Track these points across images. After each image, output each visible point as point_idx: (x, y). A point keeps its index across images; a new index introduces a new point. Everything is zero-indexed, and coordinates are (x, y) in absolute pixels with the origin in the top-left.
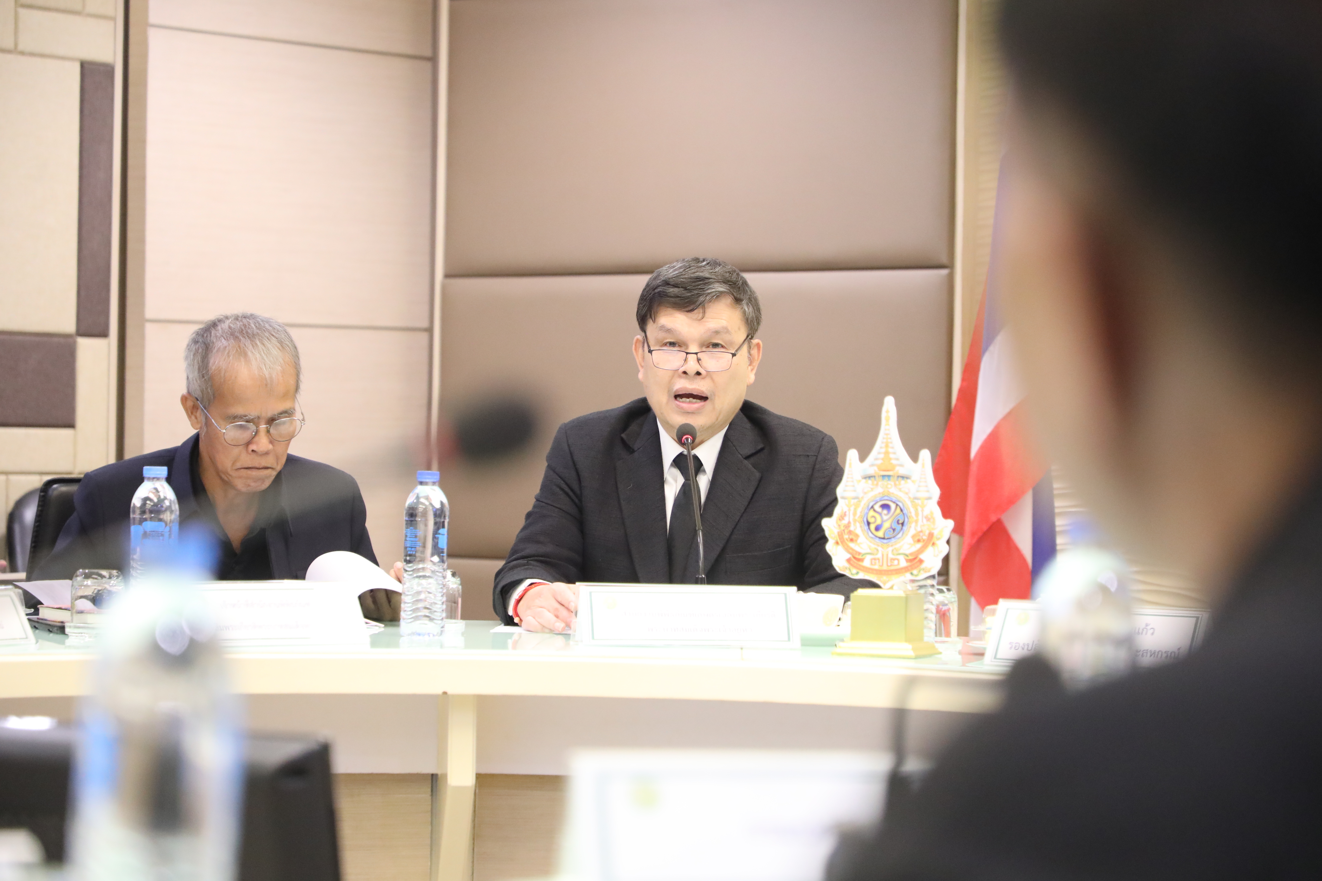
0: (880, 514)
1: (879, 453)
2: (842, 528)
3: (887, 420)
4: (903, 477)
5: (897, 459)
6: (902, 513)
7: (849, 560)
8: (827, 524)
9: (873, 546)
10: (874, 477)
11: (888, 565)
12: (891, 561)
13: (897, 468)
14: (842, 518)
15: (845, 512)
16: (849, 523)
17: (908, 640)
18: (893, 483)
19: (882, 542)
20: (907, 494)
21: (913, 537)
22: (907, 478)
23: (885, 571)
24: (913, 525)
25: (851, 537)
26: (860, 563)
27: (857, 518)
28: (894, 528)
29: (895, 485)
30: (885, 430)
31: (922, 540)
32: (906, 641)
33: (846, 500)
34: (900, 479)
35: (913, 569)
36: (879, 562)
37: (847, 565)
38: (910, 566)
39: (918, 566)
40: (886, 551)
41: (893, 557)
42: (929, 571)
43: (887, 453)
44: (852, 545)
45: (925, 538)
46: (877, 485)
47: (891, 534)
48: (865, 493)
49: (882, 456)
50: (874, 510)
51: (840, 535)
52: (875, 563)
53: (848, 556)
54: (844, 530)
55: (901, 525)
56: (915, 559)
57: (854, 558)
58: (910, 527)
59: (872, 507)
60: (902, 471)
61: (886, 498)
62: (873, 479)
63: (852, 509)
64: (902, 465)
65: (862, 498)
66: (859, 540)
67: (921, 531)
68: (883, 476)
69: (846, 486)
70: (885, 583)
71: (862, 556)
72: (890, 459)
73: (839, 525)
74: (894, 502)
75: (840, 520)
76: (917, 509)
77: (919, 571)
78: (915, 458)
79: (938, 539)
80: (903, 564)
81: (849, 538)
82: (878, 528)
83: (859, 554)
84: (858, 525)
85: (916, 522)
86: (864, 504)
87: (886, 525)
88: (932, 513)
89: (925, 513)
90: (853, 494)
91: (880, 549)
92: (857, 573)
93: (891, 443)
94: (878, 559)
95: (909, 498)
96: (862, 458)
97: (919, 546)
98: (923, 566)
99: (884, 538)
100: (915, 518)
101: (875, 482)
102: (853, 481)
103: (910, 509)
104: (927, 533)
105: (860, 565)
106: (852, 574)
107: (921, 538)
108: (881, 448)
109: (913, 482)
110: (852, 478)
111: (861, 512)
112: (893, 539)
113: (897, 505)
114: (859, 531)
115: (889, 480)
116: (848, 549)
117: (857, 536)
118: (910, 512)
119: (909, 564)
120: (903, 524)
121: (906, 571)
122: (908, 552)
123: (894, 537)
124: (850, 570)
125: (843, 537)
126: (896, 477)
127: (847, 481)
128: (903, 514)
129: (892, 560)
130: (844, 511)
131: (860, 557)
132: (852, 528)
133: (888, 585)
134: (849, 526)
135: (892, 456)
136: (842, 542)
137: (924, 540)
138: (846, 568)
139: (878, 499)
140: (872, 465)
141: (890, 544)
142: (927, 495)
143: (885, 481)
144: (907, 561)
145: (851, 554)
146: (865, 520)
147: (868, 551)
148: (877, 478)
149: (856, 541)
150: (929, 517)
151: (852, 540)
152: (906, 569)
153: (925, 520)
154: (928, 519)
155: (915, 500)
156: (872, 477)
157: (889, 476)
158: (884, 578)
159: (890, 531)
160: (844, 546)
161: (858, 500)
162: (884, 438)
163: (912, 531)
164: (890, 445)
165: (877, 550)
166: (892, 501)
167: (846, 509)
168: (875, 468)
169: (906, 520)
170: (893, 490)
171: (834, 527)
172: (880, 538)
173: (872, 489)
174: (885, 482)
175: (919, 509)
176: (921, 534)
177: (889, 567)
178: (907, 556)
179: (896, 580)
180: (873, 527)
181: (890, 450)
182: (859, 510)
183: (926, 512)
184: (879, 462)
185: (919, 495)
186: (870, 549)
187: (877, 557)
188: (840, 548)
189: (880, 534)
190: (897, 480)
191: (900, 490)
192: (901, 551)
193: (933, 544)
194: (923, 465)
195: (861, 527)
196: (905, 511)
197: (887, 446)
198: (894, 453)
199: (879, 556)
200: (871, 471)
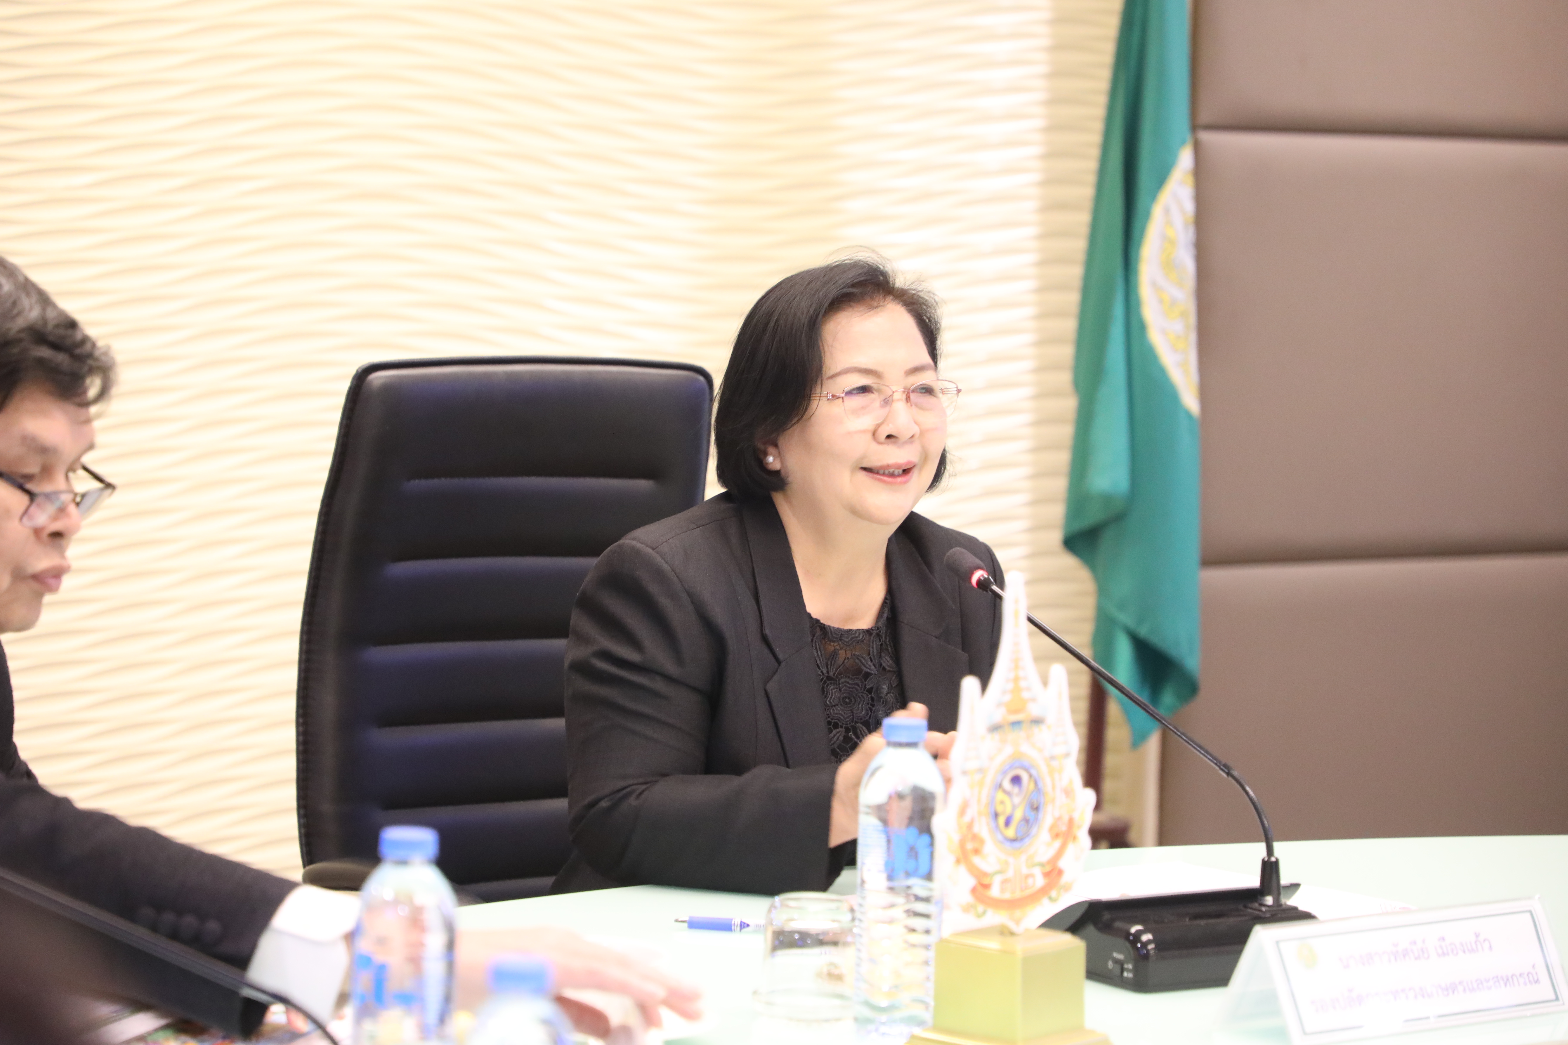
0: (1010, 795)
1: (1007, 681)
5: (1029, 689)
6: (1036, 788)
7: (973, 891)
10: (1003, 726)
11: (1022, 889)
12: (1025, 881)
13: (1029, 705)
14: (963, 812)
15: (968, 799)
16: (972, 819)
18: (1025, 735)
19: (1013, 846)
21: (1051, 829)
22: (1041, 722)
24: (1050, 808)
25: (975, 845)
26: (988, 893)
27: (981, 808)
28: (1027, 818)
29: (1028, 737)
31: (1060, 835)
34: (1032, 725)
35: (1051, 889)
36: (1011, 885)
37: (971, 900)
38: (1048, 884)
40: (1018, 863)
44: (976, 860)
45: (1064, 828)
46: (1006, 741)
48: (992, 760)
49: (1011, 685)
50: (1003, 790)
51: (962, 844)
52: (1006, 888)
53: (973, 881)
55: (1035, 811)
56: (1054, 868)
57: (980, 884)
58: (1046, 812)
59: (1000, 783)
60: (1034, 710)
61: (1016, 764)
62: (1000, 731)
63: (976, 792)
64: (1033, 700)
65: (985, 769)
66: (985, 851)
67: (1059, 817)
68: (1014, 723)
69: (968, 749)
70: (1018, 925)
71: (990, 878)
72: (1021, 690)
74: (1028, 771)
75: (961, 815)
76: (1054, 778)
77: (1059, 890)
79: (1079, 827)
80: (1039, 881)
81: (973, 848)
82: (1007, 823)
83: (986, 874)
84: (983, 820)
85: (1054, 801)
86: (990, 778)
88: (1071, 783)
89: (1063, 782)
90: (977, 764)
91: (1011, 860)
92: (985, 913)
93: (1022, 659)
94: (1009, 880)
95: (1045, 759)
97: (1057, 844)
98: (1064, 879)
99: (1016, 839)
100: (1052, 793)
101: (1003, 737)
102: (975, 740)
103: (1046, 779)
104: (1066, 819)
107: (1059, 830)
108: (1009, 670)
109: (1048, 727)
110: (969, 723)
111: (984, 797)
112: (1026, 839)
113: (1031, 774)
114: (985, 833)
115: (1020, 730)
116: (972, 870)
119: (1047, 881)
120: (1038, 808)
121: (1042, 894)
122: (1044, 859)
123: (1027, 835)
124: (975, 908)
125: (965, 848)
126: (1028, 723)
127: (968, 741)
128: (1038, 789)
129: (1027, 876)
130: (966, 798)
131: (986, 881)
132: (976, 829)
134: (972, 826)
135: (1022, 684)
136: (964, 858)
137: (1063, 834)
139: (1007, 768)
140: (1000, 705)
141: (1021, 848)
143: (1015, 731)
144: (1044, 876)
145: (976, 878)
146: (992, 809)
147: (997, 867)
148: (1005, 728)
150: (1069, 791)
151: (976, 852)
153: (1063, 796)
154: (1066, 794)
155: (1051, 761)
156: (998, 726)
157: (1019, 723)
159: (1023, 825)
160: (966, 865)
161: (982, 772)
163: (1049, 820)
164: (1020, 664)
165: (1008, 863)
166: (1024, 768)
168: (1003, 710)
169: (1041, 799)
170: (1025, 748)
172: (1010, 840)
173: (1000, 750)
174: (1016, 734)
175: (1057, 777)
176: (1059, 822)
177: (1023, 892)
178: (1042, 865)
181: (1021, 673)
182: (982, 793)
183: (1065, 781)
184: (1007, 698)
185: (1055, 750)
186: (999, 863)
187: (1007, 876)
188: (962, 869)
189: (1011, 832)
190: (1029, 727)
191: (1033, 746)
192: (1037, 859)
193: (1074, 838)
194: (1059, 694)
195: (987, 824)
196: (1040, 785)
197: (1017, 666)
198: (1025, 678)
200: (997, 715)
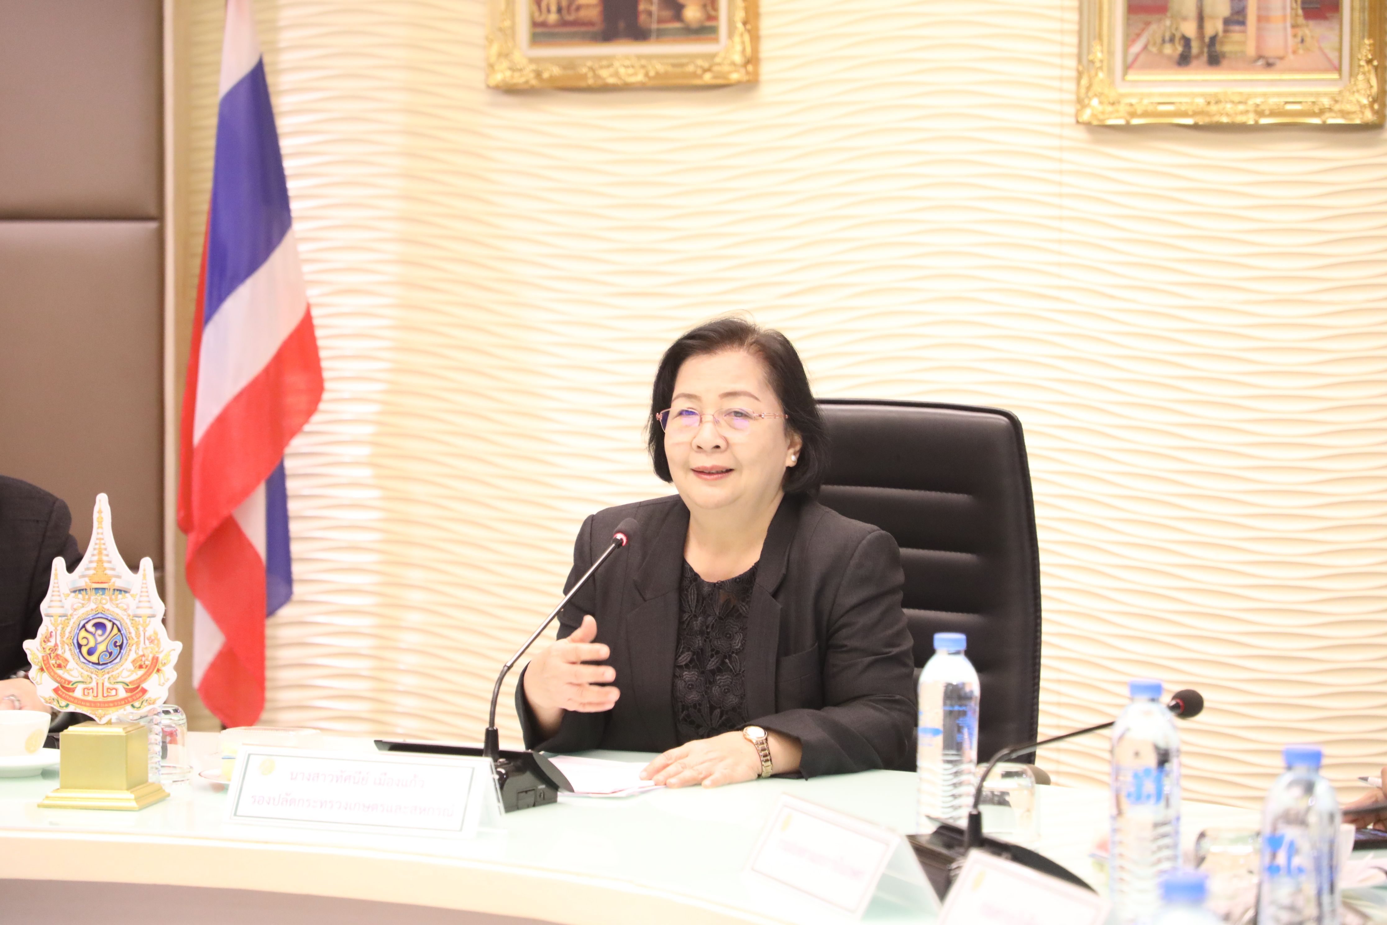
0: (94, 635)
1: (91, 562)
2: (48, 652)
3: (100, 522)
4: (120, 591)
5: (113, 569)
6: (119, 633)
7: (56, 690)
8: (29, 646)
9: (86, 673)
10: (86, 590)
11: (103, 696)
12: (108, 692)
13: (113, 580)
14: (47, 640)
15: (52, 632)
16: (56, 645)
17: (130, 788)
18: (108, 598)
19: (95, 667)
20: (125, 610)
22: (126, 592)
23: (100, 702)
24: (134, 648)
25: (58, 662)
26: (71, 694)
27: (65, 639)
28: (110, 651)
29: (111, 600)
30: (98, 533)
31: (144, 666)
32: (128, 789)
33: (52, 618)
34: (117, 593)
35: (134, 700)
36: (93, 692)
37: (54, 696)
38: (131, 697)
39: (140, 697)
40: (102, 678)
41: (111, 686)
42: (154, 703)
43: (100, 561)
44: (60, 672)
46: (89, 599)
47: (107, 658)
48: (75, 610)
49: (94, 565)
50: (86, 630)
51: (46, 660)
52: (88, 693)
53: (56, 685)
54: (50, 654)
55: (118, 648)
56: (137, 687)
57: (63, 687)
58: (130, 650)
59: (84, 626)
60: (119, 584)
61: (100, 615)
62: (84, 592)
63: (59, 628)
65: (71, 615)
66: (69, 667)
67: (143, 655)
68: (96, 589)
69: (51, 601)
70: (100, 718)
71: (72, 685)
72: (105, 569)
73: (44, 648)
74: (110, 621)
75: (44, 641)
76: (137, 629)
77: (142, 702)
78: (134, 567)
79: (164, 664)
80: (122, 694)
81: (56, 663)
82: (90, 652)
83: (69, 682)
84: (67, 647)
85: (138, 644)
87: (101, 648)
88: (156, 633)
89: (147, 634)
90: (61, 611)
91: (93, 676)
92: (67, 706)
93: (106, 549)
94: (92, 688)
95: (129, 615)
96: (71, 567)
97: (141, 672)
98: (146, 696)
99: (98, 664)
100: (136, 640)
101: (87, 597)
102: (59, 596)
103: (129, 629)
105: (70, 696)
106: (60, 706)
107: (143, 663)
108: (93, 555)
109: (132, 596)
110: (59, 591)
111: (70, 633)
112: (109, 664)
113: (114, 624)
114: (68, 655)
115: (103, 594)
116: (55, 677)
117: (66, 660)
118: (130, 633)
119: (129, 694)
120: (121, 646)
121: (126, 703)
122: (127, 680)
123: (110, 662)
124: (58, 701)
125: (48, 662)
126: (111, 591)
127: (53, 596)
128: (121, 634)
130: (50, 631)
131: (70, 686)
132: (59, 652)
133: (104, 720)
134: (56, 650)
135: (106, 565)
136: (47, 669)
137: (147, 666)
138: (53, 699)
139: (90, 617)
140: (83, 576)
141: (106, 670)
142: (149, 612)
143: (98, 594)
144: (127, 691)
145: (58, 682)
146: (75, 641)
147: (80, 679)
148: (89, 591)
149: (65, 667)
150: (153, 638)
151: (59, 666)
152: (125, 701)
153: (147, 642)
154: (152, 641)
155: (134, 618)
156: (83, 590)
157: (104, 589)
158: (100, 712)
159: (106, 655)
160: (50, 673)
161: (66, 618)
162: (96, 544)
163: (133, 656)
164: (105, 552)
165: (91, 678)
166: (107, 619)
167: (51, 629)
168: (87, 579)
169: (125, 641)
171: (38, 650)
172: (93, 663)
173: (83, 606)
174: (99, 596)
175: (141, 629)
176: (143, 659)
177: (105, 698)
179: (114, 714)
180: (85, 650)
181: (105, 558)
182: (68, 630)
183: (149, 632)
185: (139, 612)
186: (82, 676)
187: (90, 686)
188: (45, 675)
189: (94, 658)
190: (113, 594)
191: (117, 606)
192: (120, 679)
193: (158, 670)
194: (144, 576)
195: (70, 650)
197: (100, 553)
198: (110, 562)
199: (93, 685)
200: (82, 583)
